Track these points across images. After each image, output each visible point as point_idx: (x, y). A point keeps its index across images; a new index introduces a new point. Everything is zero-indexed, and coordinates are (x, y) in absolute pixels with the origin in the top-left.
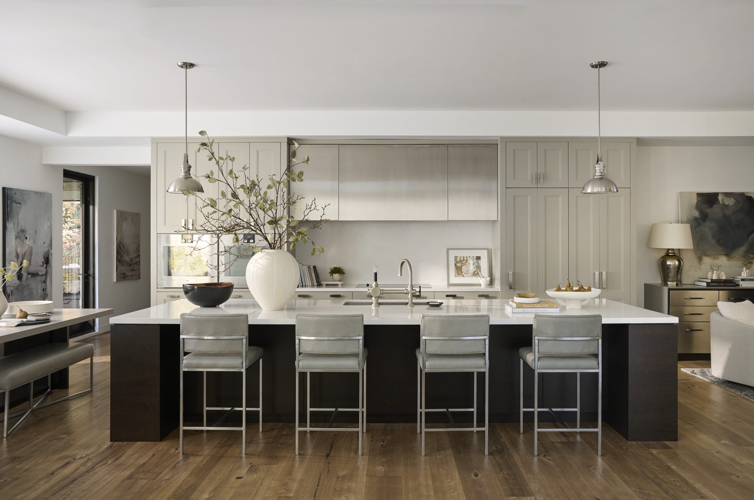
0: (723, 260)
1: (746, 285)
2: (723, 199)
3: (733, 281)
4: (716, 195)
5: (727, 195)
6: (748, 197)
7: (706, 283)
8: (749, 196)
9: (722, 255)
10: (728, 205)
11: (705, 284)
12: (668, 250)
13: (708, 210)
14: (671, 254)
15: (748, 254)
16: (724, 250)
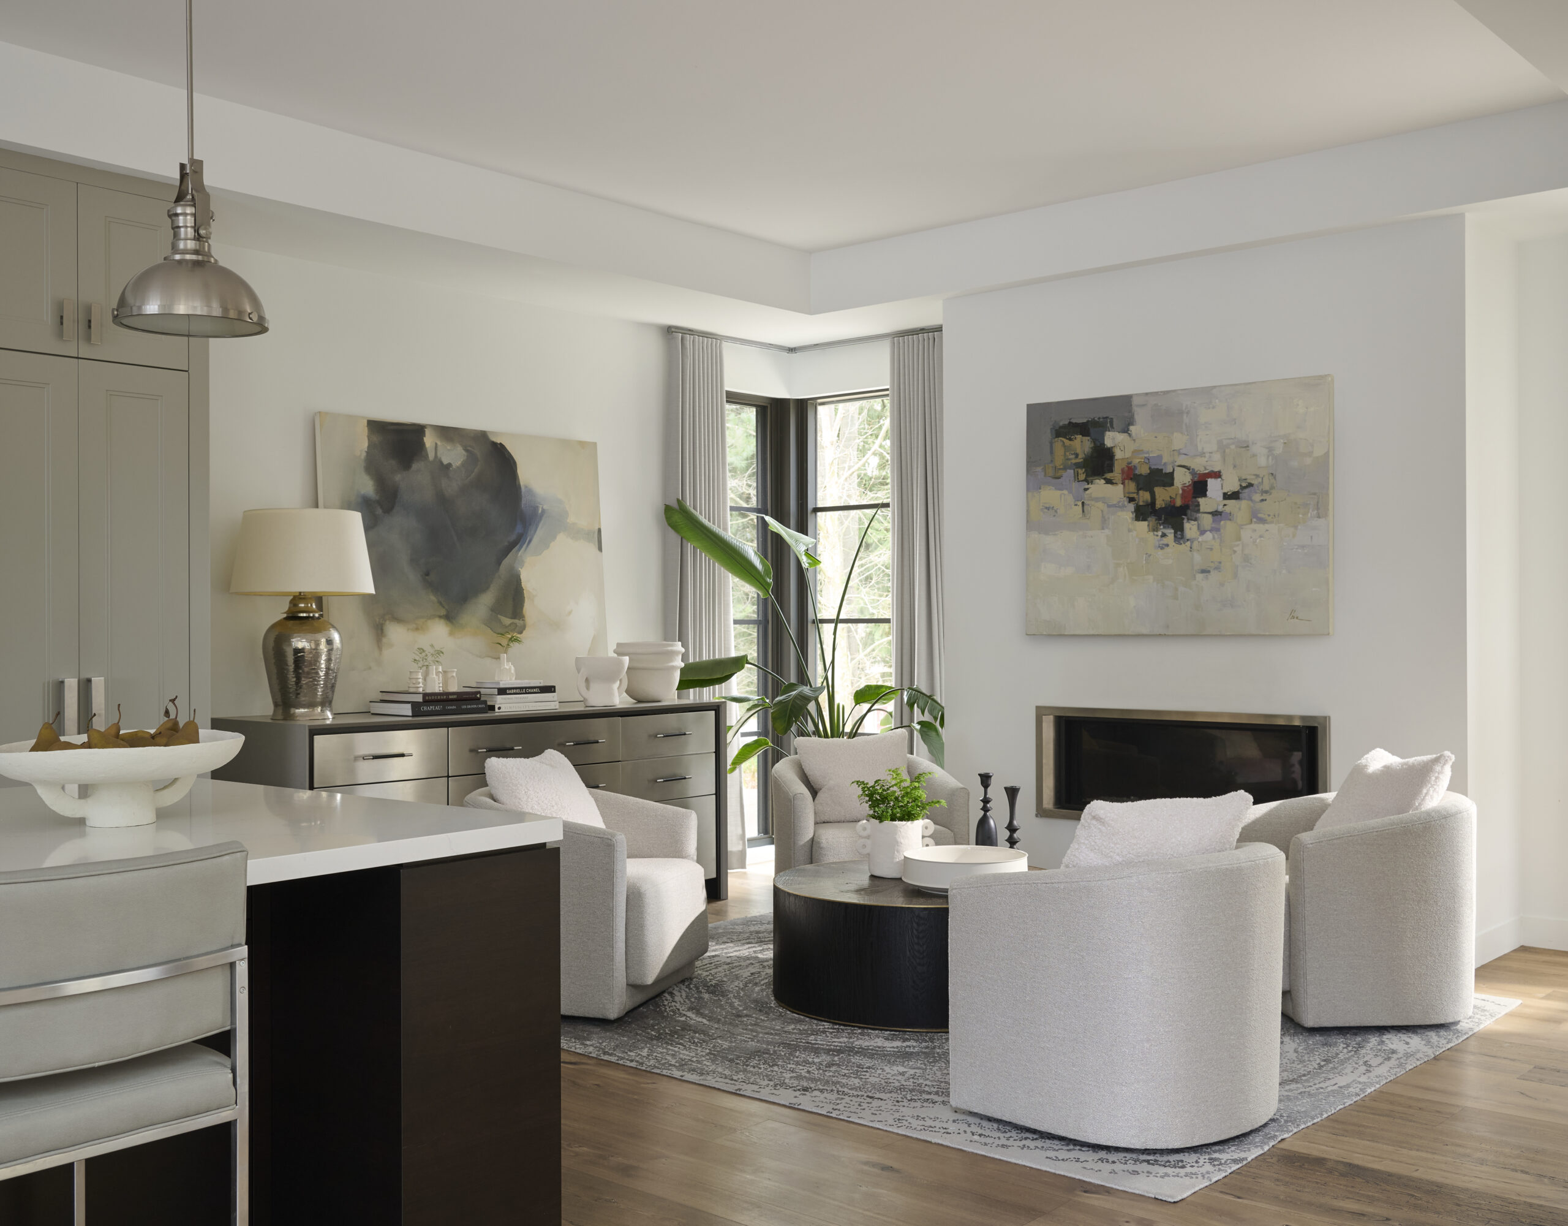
0: (438, 633)
1: (510, 708)
2: (436, 444)
3: (478, 696)
4: (418, 430)
5: (447, 433)
6: (494, 444)
7: (409, 706)
8: (499, 442)
9: (437, 620)
10: (450, 465)
11: (407, 710)
12: (298, 598)
13: (398, 477)
14: (305, 615)
15: (499, 616)
16: (441, 603)
